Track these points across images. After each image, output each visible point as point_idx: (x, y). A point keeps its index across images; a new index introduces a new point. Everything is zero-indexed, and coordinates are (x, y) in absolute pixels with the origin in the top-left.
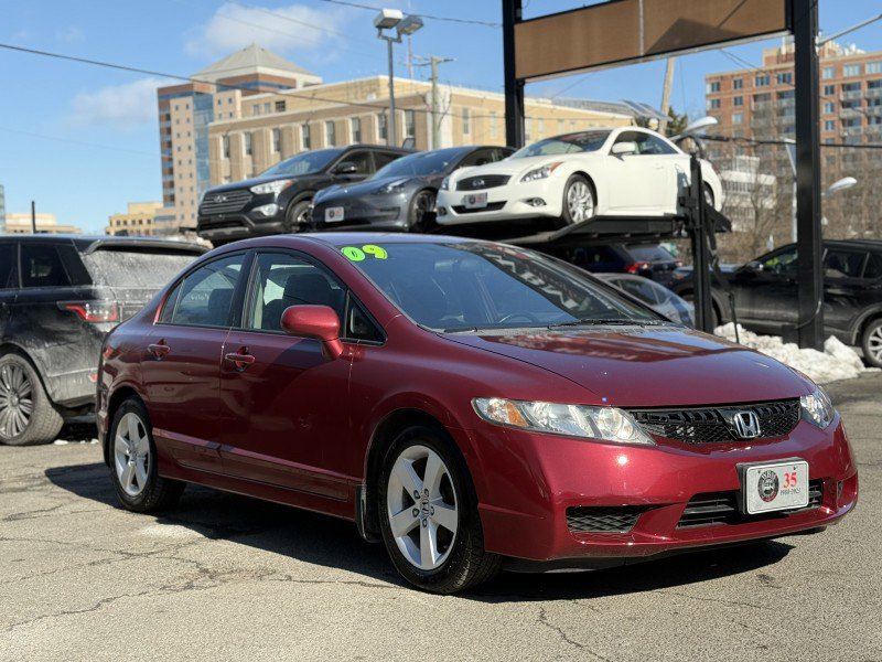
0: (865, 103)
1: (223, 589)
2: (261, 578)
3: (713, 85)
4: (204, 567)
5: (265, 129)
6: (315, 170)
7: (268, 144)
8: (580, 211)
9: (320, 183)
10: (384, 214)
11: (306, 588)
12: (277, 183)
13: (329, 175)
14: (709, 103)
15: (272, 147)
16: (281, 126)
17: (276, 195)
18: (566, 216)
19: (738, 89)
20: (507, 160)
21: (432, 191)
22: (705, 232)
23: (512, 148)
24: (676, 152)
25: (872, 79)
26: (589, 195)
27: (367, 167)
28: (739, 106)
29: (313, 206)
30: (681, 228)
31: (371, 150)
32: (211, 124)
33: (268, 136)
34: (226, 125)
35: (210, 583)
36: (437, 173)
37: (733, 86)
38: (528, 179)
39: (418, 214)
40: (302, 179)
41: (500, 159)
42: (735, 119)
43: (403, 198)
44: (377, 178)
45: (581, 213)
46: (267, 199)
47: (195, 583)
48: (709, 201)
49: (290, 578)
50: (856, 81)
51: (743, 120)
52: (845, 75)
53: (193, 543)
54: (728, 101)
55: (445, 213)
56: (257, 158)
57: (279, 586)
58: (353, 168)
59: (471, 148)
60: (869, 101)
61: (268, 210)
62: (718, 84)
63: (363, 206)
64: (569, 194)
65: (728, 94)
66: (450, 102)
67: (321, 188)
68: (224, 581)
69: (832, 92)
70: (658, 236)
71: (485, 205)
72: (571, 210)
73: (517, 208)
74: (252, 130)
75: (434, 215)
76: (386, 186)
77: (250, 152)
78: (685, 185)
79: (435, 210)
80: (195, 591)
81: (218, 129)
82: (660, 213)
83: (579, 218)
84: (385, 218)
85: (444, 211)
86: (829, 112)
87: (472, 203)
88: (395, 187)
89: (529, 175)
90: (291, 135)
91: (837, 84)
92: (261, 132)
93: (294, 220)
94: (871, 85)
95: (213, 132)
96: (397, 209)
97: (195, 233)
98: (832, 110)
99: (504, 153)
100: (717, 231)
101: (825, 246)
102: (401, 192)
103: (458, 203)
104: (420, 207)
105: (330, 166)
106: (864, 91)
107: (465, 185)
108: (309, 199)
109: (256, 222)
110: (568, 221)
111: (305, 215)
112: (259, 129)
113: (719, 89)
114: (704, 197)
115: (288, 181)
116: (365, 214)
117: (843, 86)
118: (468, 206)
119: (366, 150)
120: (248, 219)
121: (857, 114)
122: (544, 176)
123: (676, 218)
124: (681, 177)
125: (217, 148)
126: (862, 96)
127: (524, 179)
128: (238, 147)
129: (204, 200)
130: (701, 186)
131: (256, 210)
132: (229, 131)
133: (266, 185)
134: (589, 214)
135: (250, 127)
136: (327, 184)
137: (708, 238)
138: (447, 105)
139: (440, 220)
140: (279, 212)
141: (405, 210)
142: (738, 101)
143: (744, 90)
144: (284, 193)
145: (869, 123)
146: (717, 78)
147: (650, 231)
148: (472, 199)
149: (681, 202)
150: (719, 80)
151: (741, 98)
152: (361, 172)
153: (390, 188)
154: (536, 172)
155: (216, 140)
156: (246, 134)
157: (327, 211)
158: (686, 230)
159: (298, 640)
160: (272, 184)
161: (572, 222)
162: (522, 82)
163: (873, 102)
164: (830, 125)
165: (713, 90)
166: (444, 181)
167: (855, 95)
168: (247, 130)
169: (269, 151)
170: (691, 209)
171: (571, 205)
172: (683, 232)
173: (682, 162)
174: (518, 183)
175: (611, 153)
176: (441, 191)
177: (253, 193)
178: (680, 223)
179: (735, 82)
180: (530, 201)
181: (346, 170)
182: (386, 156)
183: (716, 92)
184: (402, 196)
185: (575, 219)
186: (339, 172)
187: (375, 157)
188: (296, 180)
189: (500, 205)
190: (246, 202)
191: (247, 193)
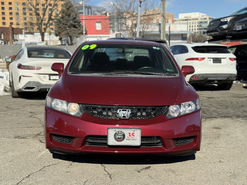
17: (228, 21)
46: (225, 23)
61: (225, 27)
93: (233, 29)
109: (221, 30)
115: (232, 17)
120: (218, 30)
131: (221, 27)
133: (225, 19)
140: (228, 27)
144: (231, 21)
160: (228, 18)
177: (221, 21)
188: (236, 17)
190: (219, 24)
191: (219, 21)
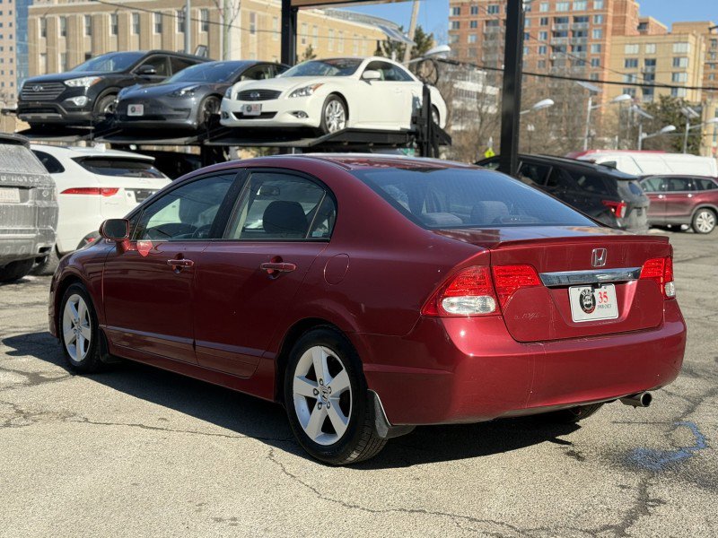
0: (570, 33)
1: (34, 428)
2: (64, 419)
3: (455, 9)
4: (20, 408)
5: (78, 15)
6: (120, 70)
7: (81, 29)
8: (334, 123)
9: (124, 81)
10: (177, 113)
11: (99, 429)
12: (87, 79)
13: (132, 75)
14: (451, 24)
15: (84, 31)
16: (93, 14)
17: (87, 89)
18: (324, 127)
19: (474, 15)
20: (279, 76)
21: (218, 97)
22: (431, 145)
23: (284, 65)
24: (413, 80)
25: (576, 15)
26: (342, 111)
27: (165, 70)
28: (474, 29)
29: (117, 101)
30: (412, 140)
31: (169, 56)
32: (30, 7)
33: (80, 22)
34: (44, 8)
35: (24, 422)
36: (222, 82)
37: (470, 12)
38: (294, 95)
39: (205, 115)
40: (109, 76)
41: (274, 74)
42: (470, 39)
43: (193, 101)
44: (173, 81)
45: (336, 125)
46: (78, 91)
47: (12, 422)
48: (435, 120)
49: (86, 420)
50: (566, 15)
51: (476, 40)
52: (557, 9)
53: (10, 387)
54: (466, 24)
55: (228, 117)
56: (71, 40)
57: (78, 426)
58: (152, 71)
59: (251, 62)
60: (574, 32)
61: (80, 101)
62: (459, 9)
63: (160, 105)
64: (327, 110)
65: (466, 18)
66: (239, 8)
67: (126, 86)
68: (35, 421)
69: (546, 23)
70: (395, 146)
71: (259, 114)
72: (328, 123)
73: (285, 118)
74: (67, 15)
75: (218, 117)
76: (180, 90)
77: (64, 34)
78: (418, 107)
79: (220, 113)
80: (12, 429)
81: (37, 12)
82: (397, 128)
83: (333, 130)
84: (178, 116)
85: (226, 116)
86: (543, 39)
87: (249, 111)
88: (187, 92)
89: (296, 92)
90: (101, 22)
91: (550, 16)
92: (75, 17)
93: (101, 111)
94: (576, 20)
95: (32, 14)
96: (189, 110)
97: (14, 114)
98: (545, 38)
99: (278, 69)
100: (440, 144)
101: (521, 159)
102: (192, 96)
103: (238, 110)
104: (208, 110)
105: (134, 67)
106: (571, 25)
107: (244, 96)
108: (115, 94)
109: (68, 110)
110: (325, 131)
111: (111, 107)
112: (73, 14)
113: (459, 13)
114: (432, 118)
115: (97, 78)
116: (162, 112)
117: (555, 18)
118: (246, 113)
119: (165, 55)
120: (61, 107)
121: (564, 43)
122: (308, 94)
123: (410, 133)
124: (415, 100)
125: (35, 29)
126: (569, 28)
127: (291, 95)
128: (54, 29)
129: (24, 88)
130: (430, 108)
131: (68, 100)
132: (46, 14)
133: (78, 80)
134: (342, 126)
135: (64, 12)
136: (130, 83)
137: (433, 150)
138: (236, 12)
139: (223, 122)
140: (88, 103)
141: (194, 111)
142: (474, 24)
143: (479, 15)
144: (93, 87)
145: (573, 50)
146: (458, 4)
147: (389, 142)
148: (249, 109)
149: (414, 120)
150: (460, 6)
151: (476, 22)
152: (160, 74)
153: (183, 92)
154: (301, 90)
155: (34, 21)
156: (61, 17)
157: (130, 107)
158: (416, 142)
159: (91, 470)
160: (84, 79)
161: (328, 132)
162: (296, 9)
163: (577, 34)
164: (543, 51)
165: (454, 13)
166: (228, 91)
167: (563, 27)
168: (62, 15)
169: (81, 35)
170: (421, 126)
171: (328, 118)
172: (414, 144)
173: (416, 88)
174: (286, 98)
175: (362, 78)
176: (224, 99)
177: (67, 86)
178: (412, 136)
179: (472, 8)
180: (295, 113)
181: (146, 71)
182: (182, 62)
183: (457, 16)
184: (193, 99)
185: (330, 130)
186: (140, 73)
187: (172, 63)
188: (103, 77)
189: (272, 114)
190: (60, 93)
191: (61, 85)
